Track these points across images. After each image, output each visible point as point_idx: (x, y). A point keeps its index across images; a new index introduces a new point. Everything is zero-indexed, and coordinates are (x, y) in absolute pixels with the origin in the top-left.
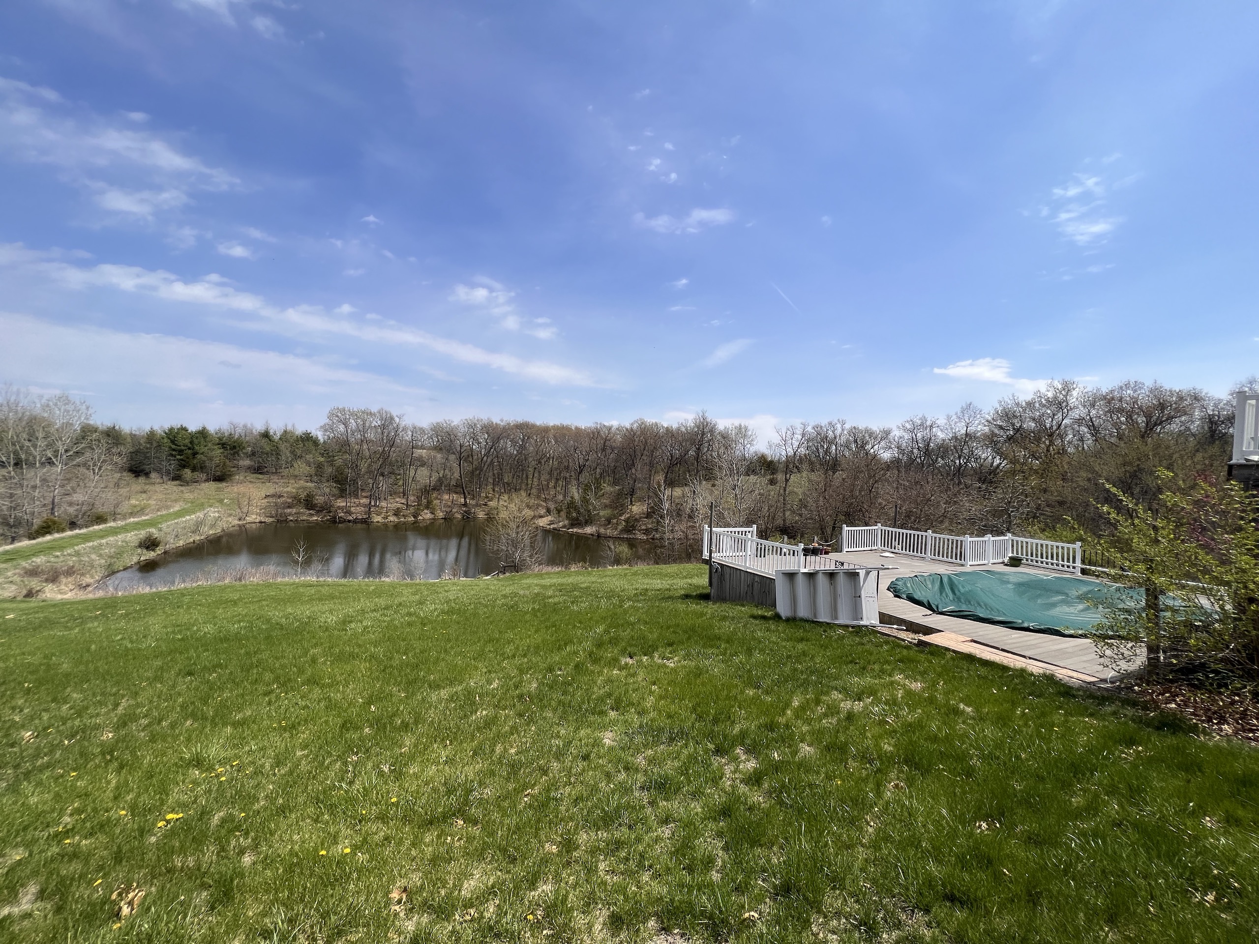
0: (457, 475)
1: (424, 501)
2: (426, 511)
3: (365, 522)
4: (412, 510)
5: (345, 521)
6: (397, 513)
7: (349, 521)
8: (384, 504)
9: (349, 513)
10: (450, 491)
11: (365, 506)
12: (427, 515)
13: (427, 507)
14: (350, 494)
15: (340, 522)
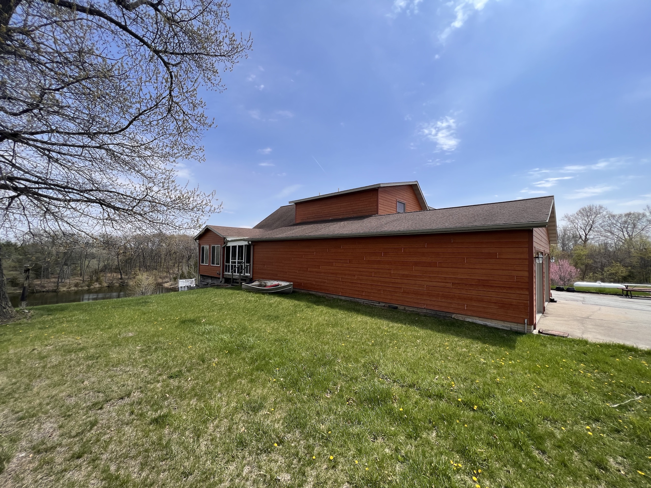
0: (116, 263)
1: (94, 278)
2: (96, 283)
3: (54, 291)
4: (87, 283)
5: (40, 292)
6: (76, 285)
7: (43, 292)
8: (68, 281)
9: (44, 287)
10: (111, 272)
11: (54, 283)
12: (97, 285)
13: (97, 281)
14: (43, 277)
15: (37, 292)
